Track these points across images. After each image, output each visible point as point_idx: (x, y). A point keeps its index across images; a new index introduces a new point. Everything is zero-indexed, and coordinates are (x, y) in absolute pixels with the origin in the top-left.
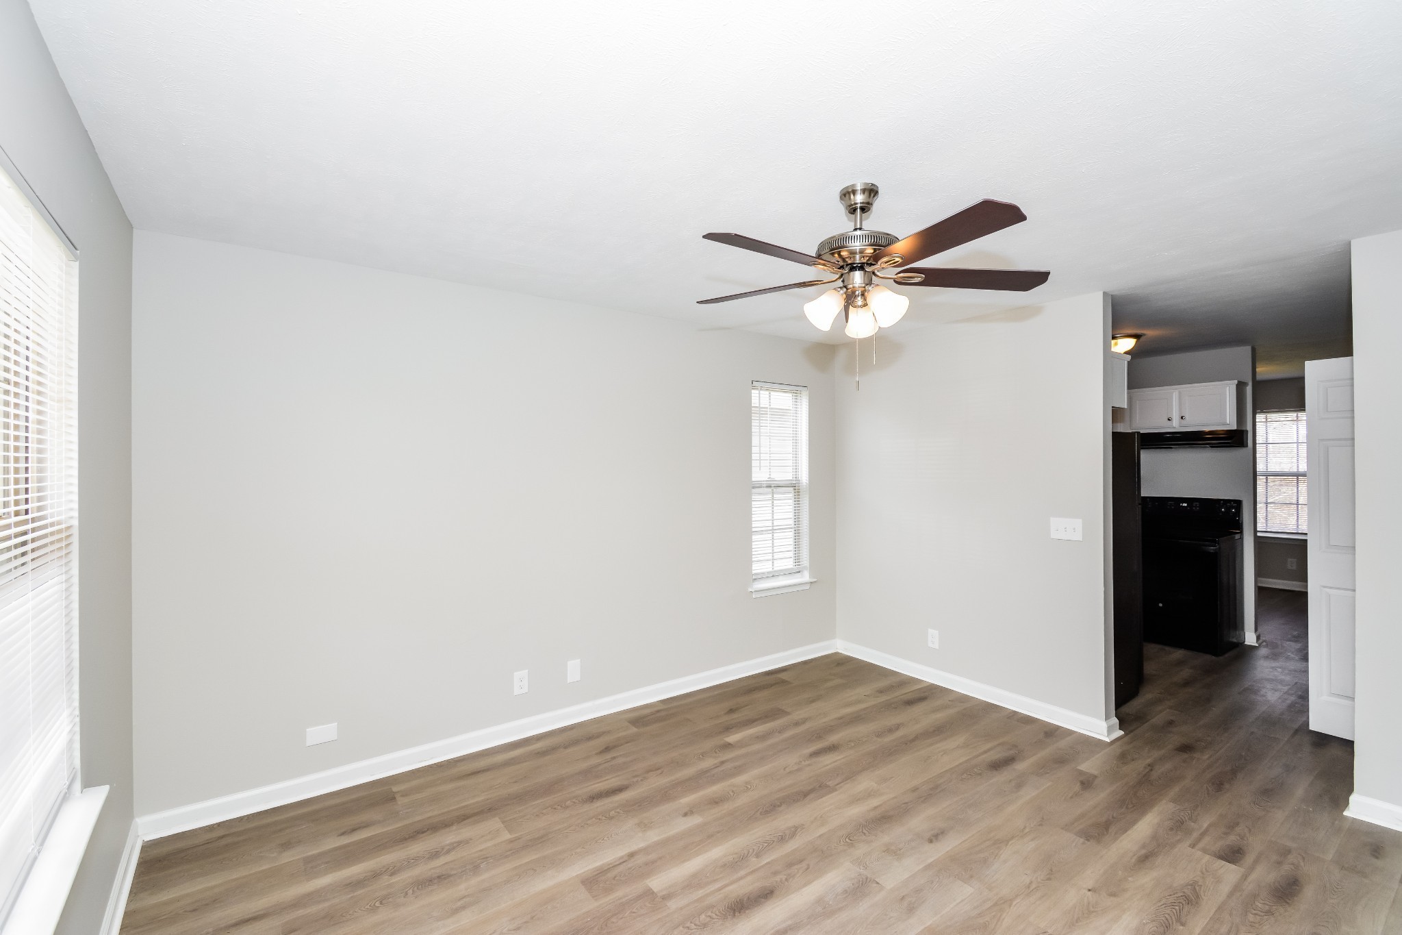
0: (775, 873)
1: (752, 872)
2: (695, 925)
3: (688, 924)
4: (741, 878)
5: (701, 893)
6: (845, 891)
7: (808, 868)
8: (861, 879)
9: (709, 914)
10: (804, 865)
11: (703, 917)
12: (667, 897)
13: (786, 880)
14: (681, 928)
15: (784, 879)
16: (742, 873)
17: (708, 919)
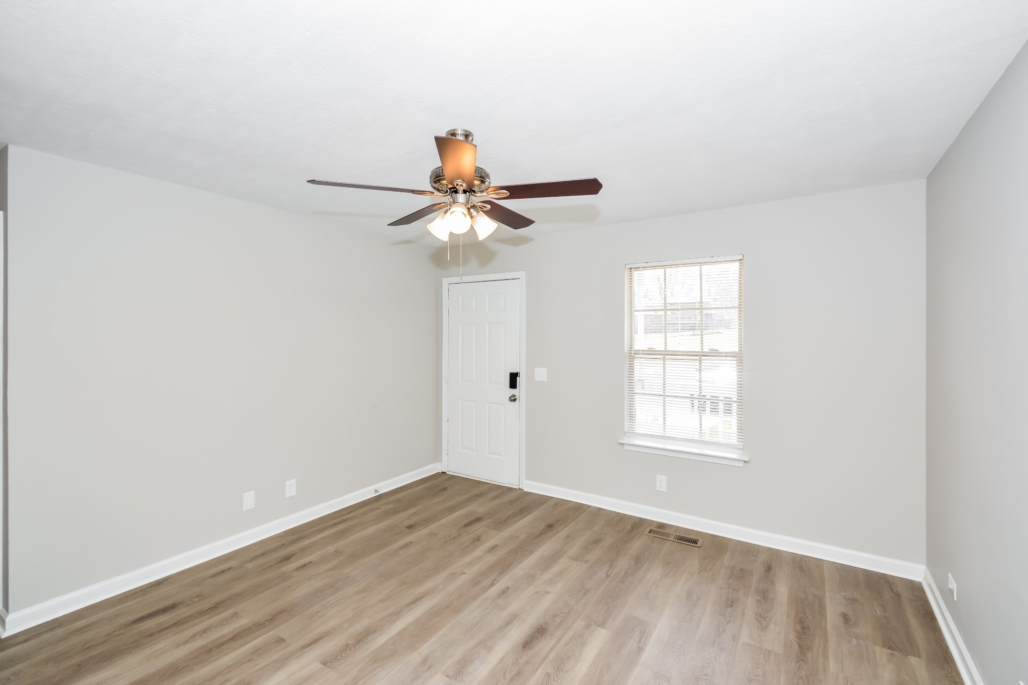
0: (527, 663)
1: (545, 658)
2: (559, 615)
3: (564, 615)
4: (550, 651)
5: (570, 633)
6: (472, 662)
7: (504, 674)
8: (461, 676)
9: (556, 623)
10: (508, 677)
11: (559, 621)
12: (588, 626)
13: (517, 659)
14: (566, 612)
15: (519, 660)
16: (552, 656)
17: (555, 620)
